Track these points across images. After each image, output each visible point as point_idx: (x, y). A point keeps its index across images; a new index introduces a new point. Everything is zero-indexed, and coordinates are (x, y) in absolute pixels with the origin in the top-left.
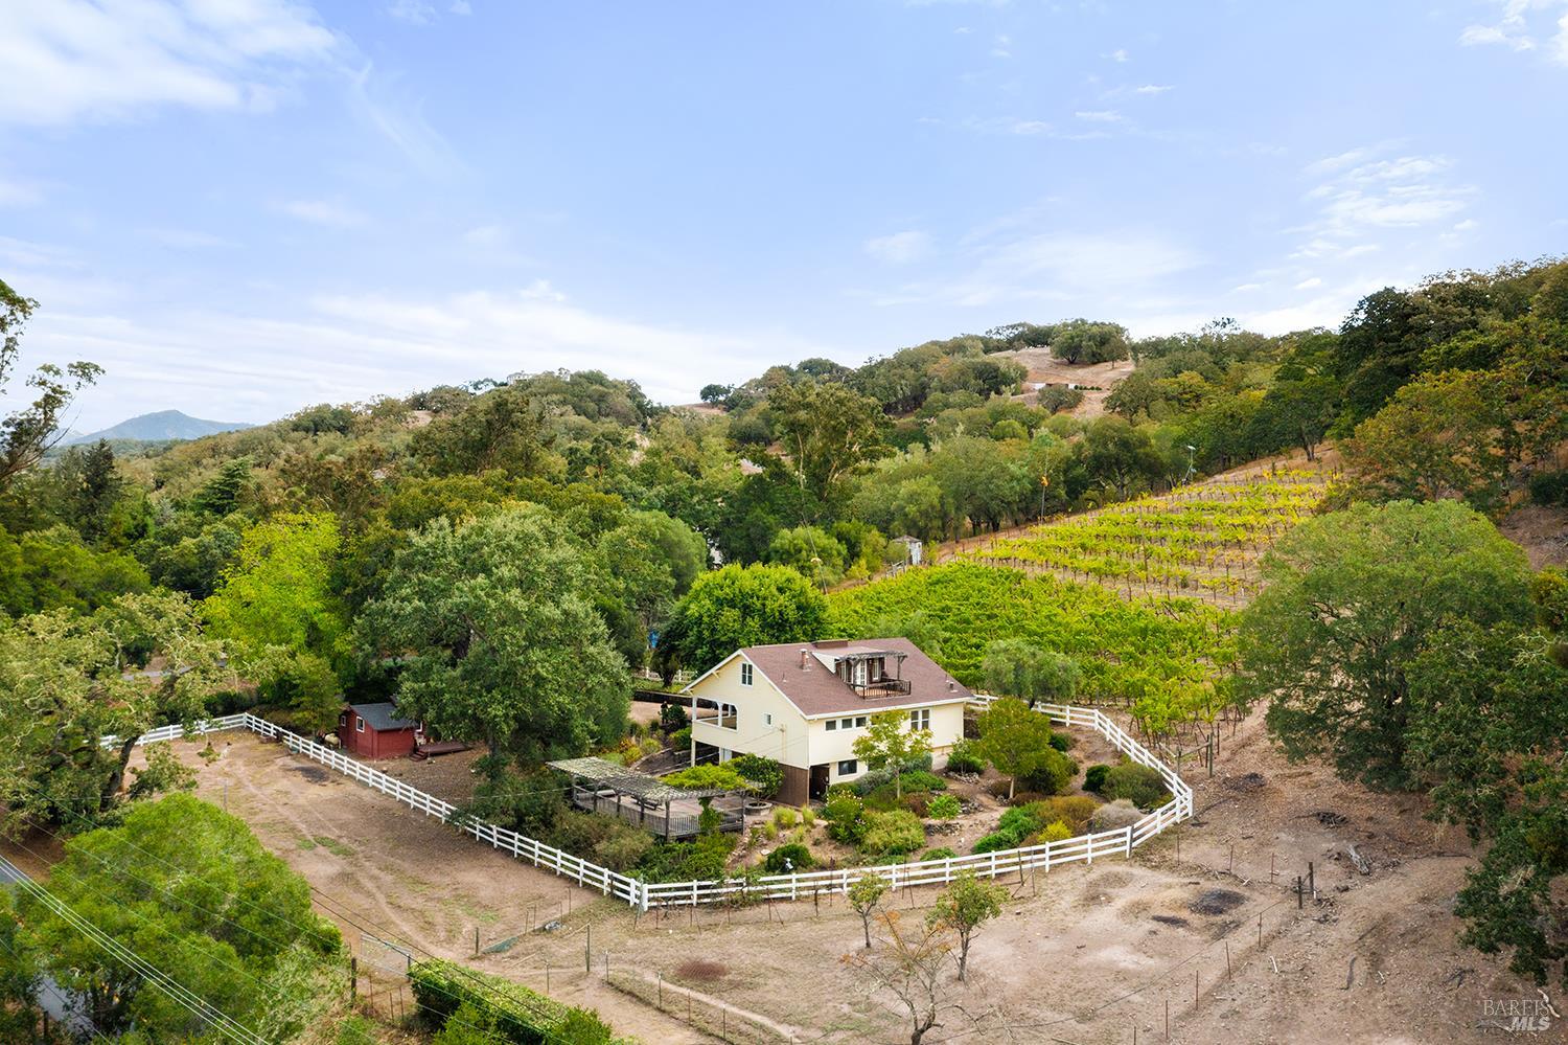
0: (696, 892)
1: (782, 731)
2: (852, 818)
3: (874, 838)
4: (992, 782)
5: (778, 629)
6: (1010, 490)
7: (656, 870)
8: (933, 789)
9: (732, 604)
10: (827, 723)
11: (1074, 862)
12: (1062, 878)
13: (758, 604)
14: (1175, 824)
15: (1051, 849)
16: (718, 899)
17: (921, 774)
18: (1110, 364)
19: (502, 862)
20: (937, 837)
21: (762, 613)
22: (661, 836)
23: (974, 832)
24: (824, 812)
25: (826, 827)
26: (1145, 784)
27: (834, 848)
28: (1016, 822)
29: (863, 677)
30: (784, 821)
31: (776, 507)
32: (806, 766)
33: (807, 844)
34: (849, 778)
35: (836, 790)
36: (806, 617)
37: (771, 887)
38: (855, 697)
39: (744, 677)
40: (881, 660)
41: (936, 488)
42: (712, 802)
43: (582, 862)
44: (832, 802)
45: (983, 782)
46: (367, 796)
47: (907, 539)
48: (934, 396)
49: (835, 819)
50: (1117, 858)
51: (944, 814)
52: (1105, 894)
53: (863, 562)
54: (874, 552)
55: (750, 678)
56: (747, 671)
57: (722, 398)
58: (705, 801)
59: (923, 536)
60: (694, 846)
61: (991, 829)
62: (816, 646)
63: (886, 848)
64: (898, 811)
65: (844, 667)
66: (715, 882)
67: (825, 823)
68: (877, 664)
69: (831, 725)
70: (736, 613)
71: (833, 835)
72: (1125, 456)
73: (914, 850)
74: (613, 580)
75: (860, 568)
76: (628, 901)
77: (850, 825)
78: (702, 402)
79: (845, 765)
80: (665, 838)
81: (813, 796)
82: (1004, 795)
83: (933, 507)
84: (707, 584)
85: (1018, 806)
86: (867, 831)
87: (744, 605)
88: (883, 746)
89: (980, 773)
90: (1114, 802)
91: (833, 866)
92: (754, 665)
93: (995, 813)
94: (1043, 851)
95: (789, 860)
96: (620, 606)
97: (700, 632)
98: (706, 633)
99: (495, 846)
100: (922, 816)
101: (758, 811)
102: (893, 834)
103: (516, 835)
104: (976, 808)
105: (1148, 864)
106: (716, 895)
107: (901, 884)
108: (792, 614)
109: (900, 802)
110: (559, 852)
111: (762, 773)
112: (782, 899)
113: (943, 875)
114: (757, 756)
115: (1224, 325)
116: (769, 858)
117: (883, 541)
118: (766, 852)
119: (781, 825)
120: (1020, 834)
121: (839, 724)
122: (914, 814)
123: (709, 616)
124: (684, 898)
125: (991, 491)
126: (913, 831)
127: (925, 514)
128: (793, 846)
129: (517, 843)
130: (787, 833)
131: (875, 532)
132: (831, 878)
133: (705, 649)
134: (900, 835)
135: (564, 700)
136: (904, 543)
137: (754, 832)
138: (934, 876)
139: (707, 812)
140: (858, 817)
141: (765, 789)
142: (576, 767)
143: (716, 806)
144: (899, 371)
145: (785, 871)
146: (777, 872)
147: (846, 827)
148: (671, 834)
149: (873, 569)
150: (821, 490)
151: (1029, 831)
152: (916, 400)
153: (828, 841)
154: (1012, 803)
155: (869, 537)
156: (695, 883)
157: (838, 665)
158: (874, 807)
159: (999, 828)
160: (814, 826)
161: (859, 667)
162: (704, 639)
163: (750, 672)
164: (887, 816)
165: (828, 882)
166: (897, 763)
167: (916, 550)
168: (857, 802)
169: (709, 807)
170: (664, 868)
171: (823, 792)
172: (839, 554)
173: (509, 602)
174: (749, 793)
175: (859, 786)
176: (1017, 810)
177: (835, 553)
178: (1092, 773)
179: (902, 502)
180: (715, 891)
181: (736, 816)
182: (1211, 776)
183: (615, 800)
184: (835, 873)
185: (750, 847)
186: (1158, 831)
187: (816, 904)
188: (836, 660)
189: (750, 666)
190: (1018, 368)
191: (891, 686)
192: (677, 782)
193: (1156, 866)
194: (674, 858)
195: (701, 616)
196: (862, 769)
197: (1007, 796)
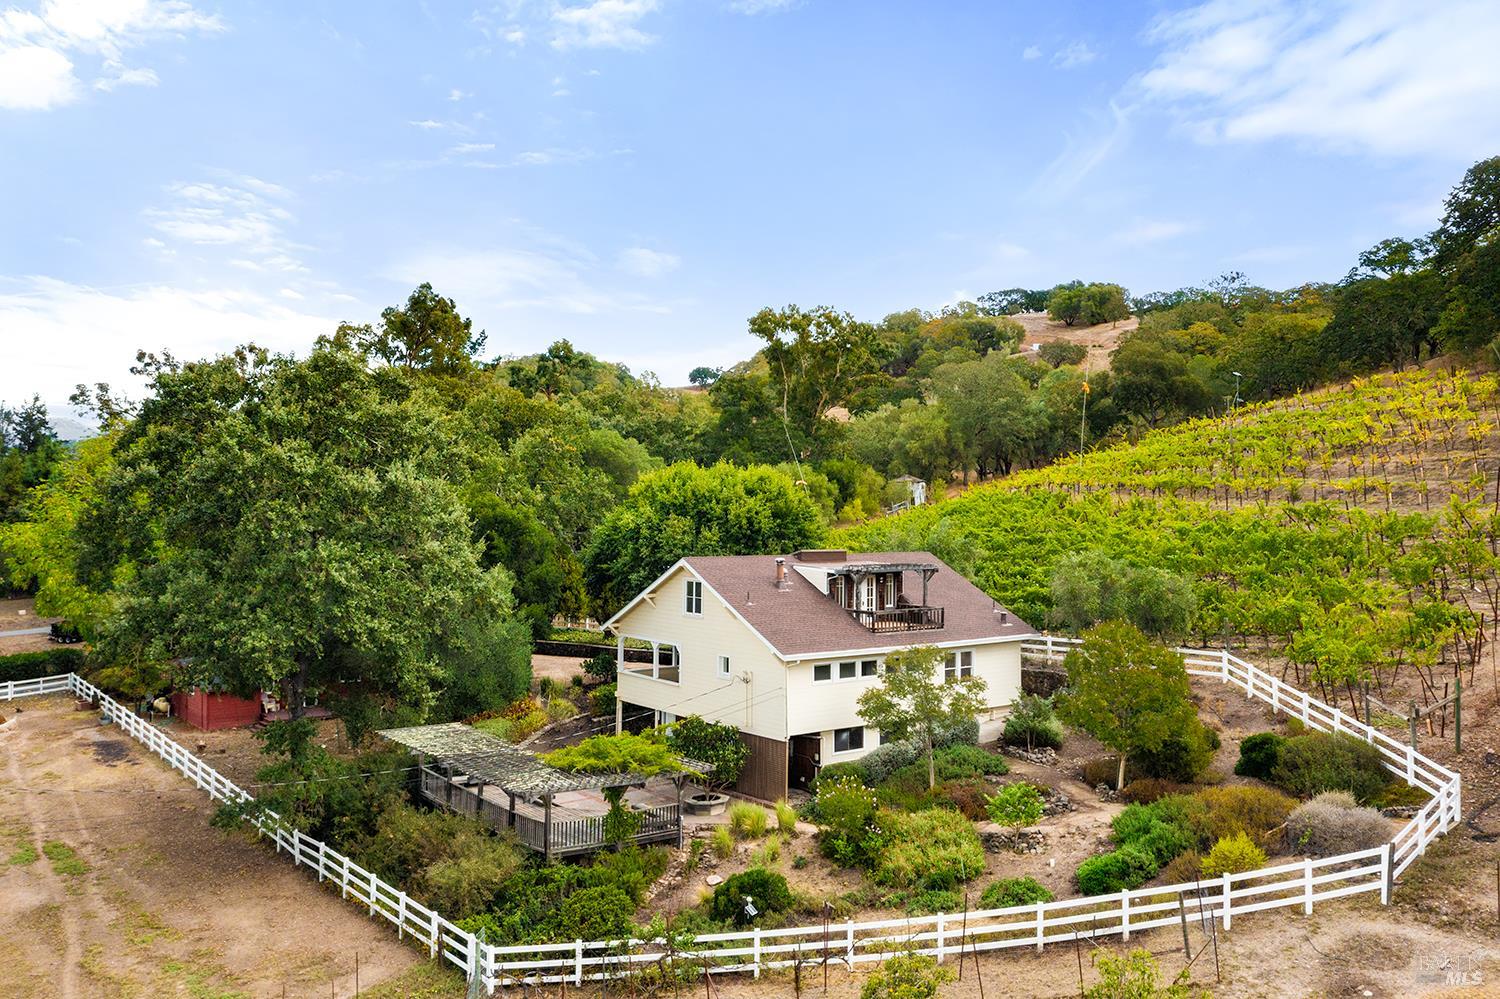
0: (579, 962)
1: (747, 681)
2: (860, 822)
3: (900, 858)
4: (1080, 762)
5: (745, 540)
6: (1027, 426)
7: (517, 918)
8: (987, 773)
9: (681, 510)
10: (817, 669)
11: (1277, 911)
12: (1264, 943)
13: (718, 510)
14: (1441, 836)
15: (1236, 886)
16: (622, 974)
17: (963, 749)
18: (1110, 325)
19: (298, 889)
20: (1006, 855)
21: (723, 521)
22: (537, 853)
23: (1070, 848)
24: (812, 810)
25: (815, 837)
26: (1358, 766)
27: (830, 874)
28: (1147, 831)
29: (870, 603)
30: (747, 826)
31: (756, 444)
32: (782, 736)
33: (783, 868)
34: (852, 756)
35: (834, 774)
36: (786, 527)
37: (719, 953)
38: (859, 630)
39: (690, 601)
40: (897, 576)
41: (941, 421)
42: (626, 796)
43: (402, 896)
44: (824, 796)
45: (1064, 761)
46: (163, 782)
47: (908, 479)
48: (928, 354)
49: (829, 824)
50: (1365, 904)
51: (1018, 817)
52: (1369, 984)
53: (858, 502)
54: (870, 492)
55: (698, 602)
56: (694, 593)
57: (710, 381)
58: (614, 794)
59: (926, 474)
60: (588, 871)
61: (1100, 843)
62: (800, 558)
63: (919, 876)
64: (936, 811)
65: (842, 585)
66: (614, 943)
67: (812, 829)
68: (891, 584)
69: (822, 672)
70: (687, 523)
71: (826, 849)
72: (1160, 385)
73: (969, 880)
74: (528, 489)
75: (854, 509)
76: (464, 973)
77: (856, 834)
78: (691, 384)
79: (845, 736)
80: (543, 856)
81: (795, 784)
82: (1107, 783)
83: (938, 442)
84: (649, 486)
85: (1144, 802)
86: (885, 845)
87: (698, 511)
88: (906, 705)
89: (1057, 747)
90: (1319, 797)
91: (830, 914)
92: (704, 583)
93: (1105, 814)
94: (1218, 891)
95: (749, 899)
96: (527, 517)
97: (637, 550)
98: (645, 552)
99: (297, 862)
100: (976, 818)
101: (707, 808)
102: (931, 851)
103: (322, 845)
104: (1065, 806)
105: (1433, 918)
106: (615, 967)
107: (957, 949)
108: (765, 523)
109: (937, 795)
110: (373, 877)
111: (714, 748)
112: (736, 977)
113: (1032, 932)
114: (706, 719)
115: (1233, 279)
116: (717, 894)
117: (880, 480)
118: (715, 879)
119: (740, 832)
120: (1159, 853)
121: (835, 670)
122: (963, 816)
123: (650, 528)
124: (558, 971)
125: (1004, 426)
126: (965, 846)
127: (928, 450)
128: (759, 873)
129: (323, 860)
130: (752, 845)
131: (870, 470)
132: (826, 937)
133: (642, 573)
134: (942, 853)
135: (382, 625)
136: (904, 484)
137: (695, 847)
138: (1015, 935)
139: (616, 812)
140: (869, 820)
141: (718, 772)
142: (421, 739)
143: (633, 799)
144: (890, 334)
145: (743, 922)
146: (729, 921)
147: (849, 839)
148: (553, 850)
149: (870, 512)
150: (809, 425)
151: (1176, 850)
152: (908, 360)
153: (819, 862)
154: (1128, 799)
155: (865, 476)
156: (578, 945)
157: (833, 581)
158: (893, 803)
159: (1119, 842)
160: (795, 835)
161: (864, 588)
162: (642, 559)
163: (699, 594)
164: (919, 819)
165: (820, 945)
166: (930, 730)
167: (919, 490)
168: (868, 796)
169: (621, 803)
170: (530, 913)
171: (810, 777)
172: (830, 494)
173: (279, 459)
174: (688, 779)
175: (868, 767)
176: (1144, 811)
177: (824, 491)
178: (1250, 747)
179: (902, 440)
180: (614, 960)
181: (667, 816)
182: (1459, 751)
183: (475, 791)
184: (833, 928)
185: (688, 870)
186: (1421, 850)
187: (797, 989)
188: (830, 575)
189: (699, 585)
190: (1014, 327)
191: (914, 617)
192: (565, 762)
193: (1451, 924)
194: (549, 894)
195: (638, 528)
196: (872, 741)
197: (1113, 787)
